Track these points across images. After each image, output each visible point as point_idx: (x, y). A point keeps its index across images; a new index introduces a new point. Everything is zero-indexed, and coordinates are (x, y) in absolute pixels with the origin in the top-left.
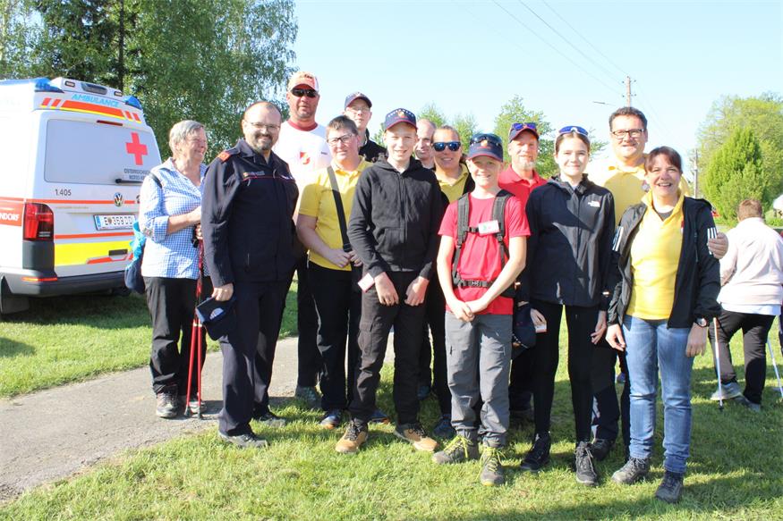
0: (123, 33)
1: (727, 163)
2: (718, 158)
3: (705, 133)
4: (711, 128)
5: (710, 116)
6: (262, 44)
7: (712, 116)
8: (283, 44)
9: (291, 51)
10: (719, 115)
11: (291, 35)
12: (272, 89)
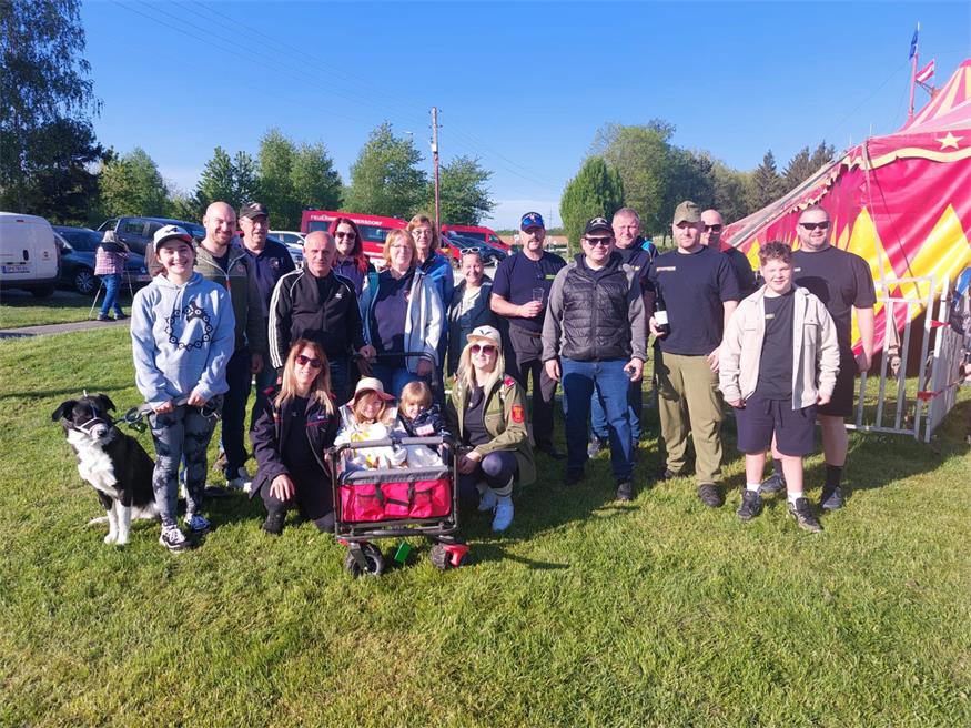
8: (68, 51)
9: (83, 61)
11: (78, 41)
12: (63, 104)
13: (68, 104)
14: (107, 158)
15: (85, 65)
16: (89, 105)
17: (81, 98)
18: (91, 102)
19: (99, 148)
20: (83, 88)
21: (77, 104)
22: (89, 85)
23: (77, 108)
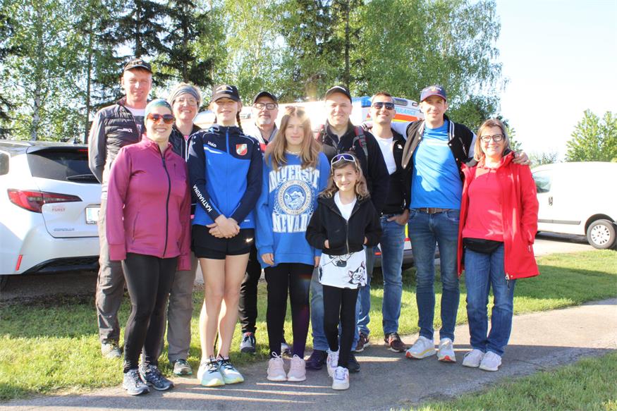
0: (348, 46)
6: (467, 44)
8: (486, 42)
15: (496, 51)
16: (498, 83)
17: (492, 77)
18: (500, 80)
20: (494, 70)
21: (488, 84)
22: (499, 67)
23: (488, 86)
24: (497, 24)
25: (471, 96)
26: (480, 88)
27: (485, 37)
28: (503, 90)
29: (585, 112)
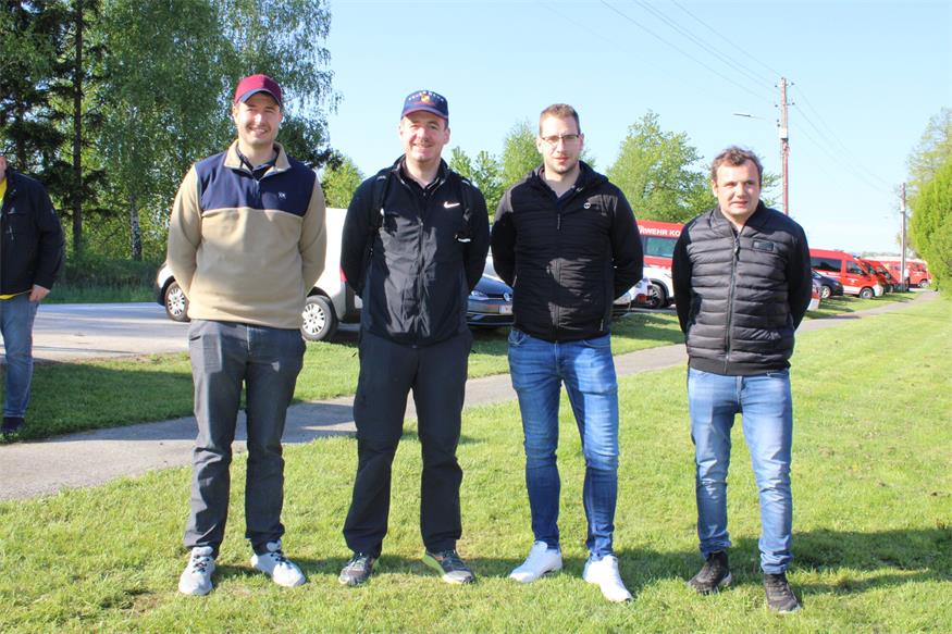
0: (81, 24)
1: (940, 201)
2: (928, 194)
3: (919, 160)
4: (926, 154)
5: (926, 138)
6: (283, 40)
7: (930, 137)
8: (310, 39)
9: (324, 49)
10: (939, 137)
11: (322, 28)
12: (296, 101)
13: (302, 101)
14: (336, 163)
15: (325, 53)
16: (326, 101)
17: (318, 92)
18: (329, 96)
19: (328, 153)
20: (321, 81)
21: (313, 100)
22: (327, 77)
23: (313, 104)
24: (324, 14)
25: (288, 117)
26: (302, 106)
27: (308, 31)
28: (334, 111)
29: (454, 151)
